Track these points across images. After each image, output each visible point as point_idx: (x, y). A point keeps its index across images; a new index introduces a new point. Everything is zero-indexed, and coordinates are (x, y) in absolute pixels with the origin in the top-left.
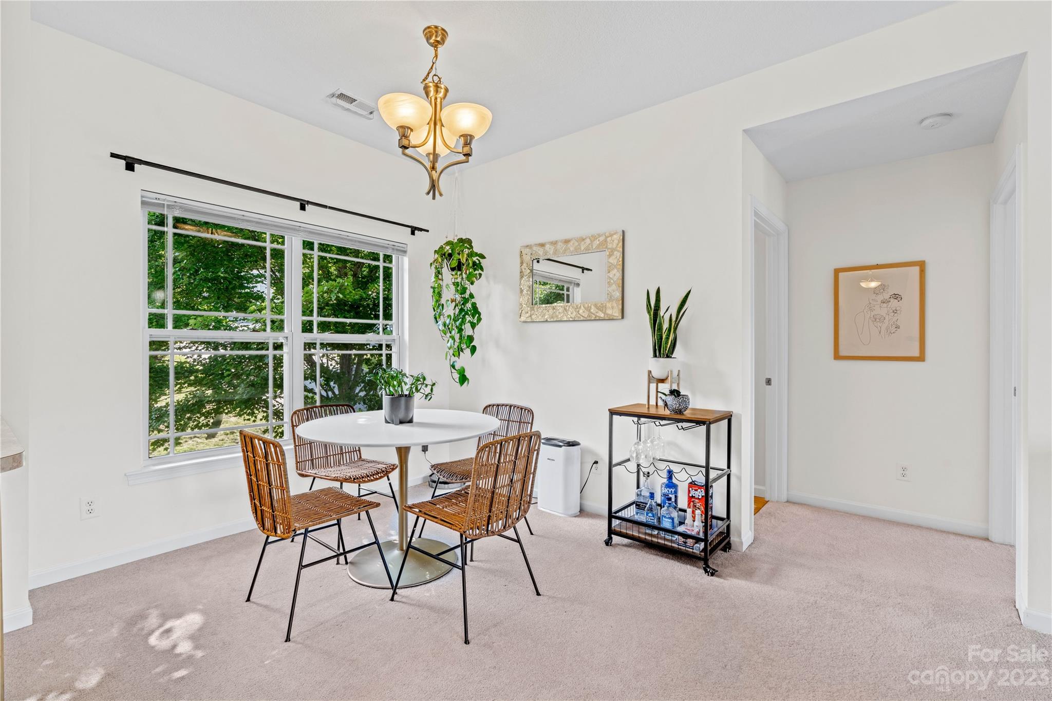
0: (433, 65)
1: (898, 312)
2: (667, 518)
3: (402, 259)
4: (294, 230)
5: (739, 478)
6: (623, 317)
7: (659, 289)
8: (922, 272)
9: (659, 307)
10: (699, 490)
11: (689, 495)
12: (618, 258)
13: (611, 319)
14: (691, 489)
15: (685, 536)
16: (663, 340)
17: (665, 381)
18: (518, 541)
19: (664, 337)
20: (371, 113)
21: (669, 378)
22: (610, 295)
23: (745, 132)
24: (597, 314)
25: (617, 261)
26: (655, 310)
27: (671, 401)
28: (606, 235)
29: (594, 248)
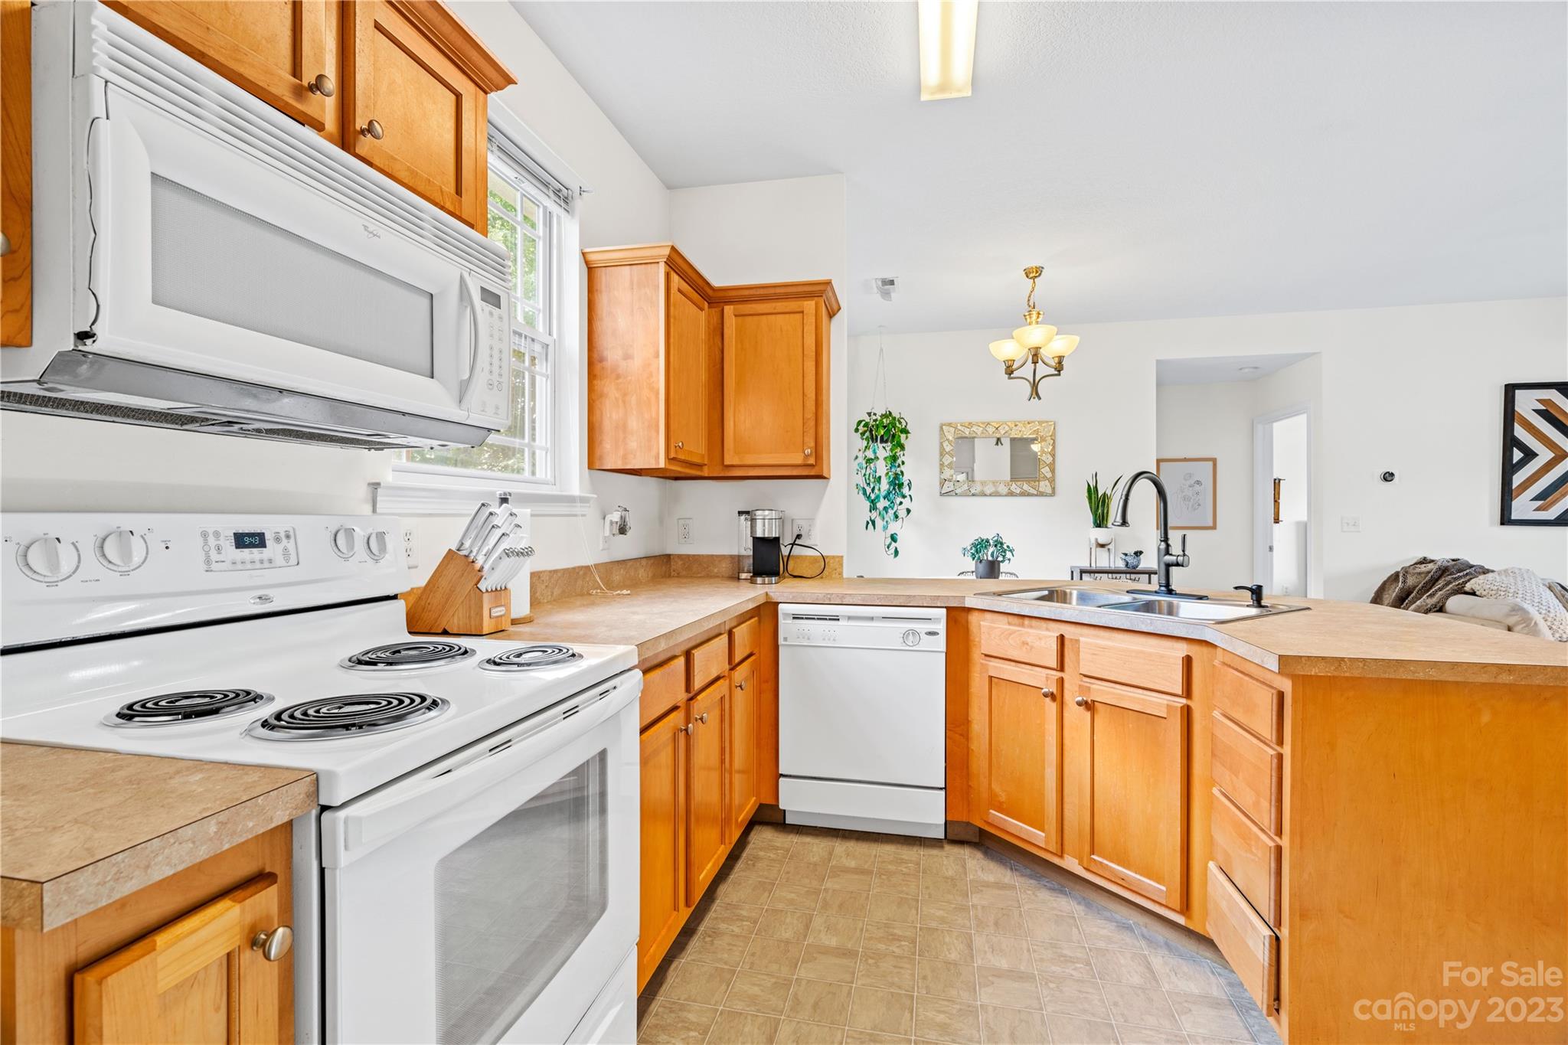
0: (1031, 294)
1: (1200, 494)
6: (1054, 495)
8: (1215, 465)
9: (1097, 487)
16: (1104, 514)
17: (1106, 546)
19: (1105, 512)
22: (1042, 476)
23: (1158, 361)
24: (1030, 491)
25: (1050, 447)
26: (1095, 490)
27: (1131, 559)
28: (1037, 424)
29: (1025, 433)
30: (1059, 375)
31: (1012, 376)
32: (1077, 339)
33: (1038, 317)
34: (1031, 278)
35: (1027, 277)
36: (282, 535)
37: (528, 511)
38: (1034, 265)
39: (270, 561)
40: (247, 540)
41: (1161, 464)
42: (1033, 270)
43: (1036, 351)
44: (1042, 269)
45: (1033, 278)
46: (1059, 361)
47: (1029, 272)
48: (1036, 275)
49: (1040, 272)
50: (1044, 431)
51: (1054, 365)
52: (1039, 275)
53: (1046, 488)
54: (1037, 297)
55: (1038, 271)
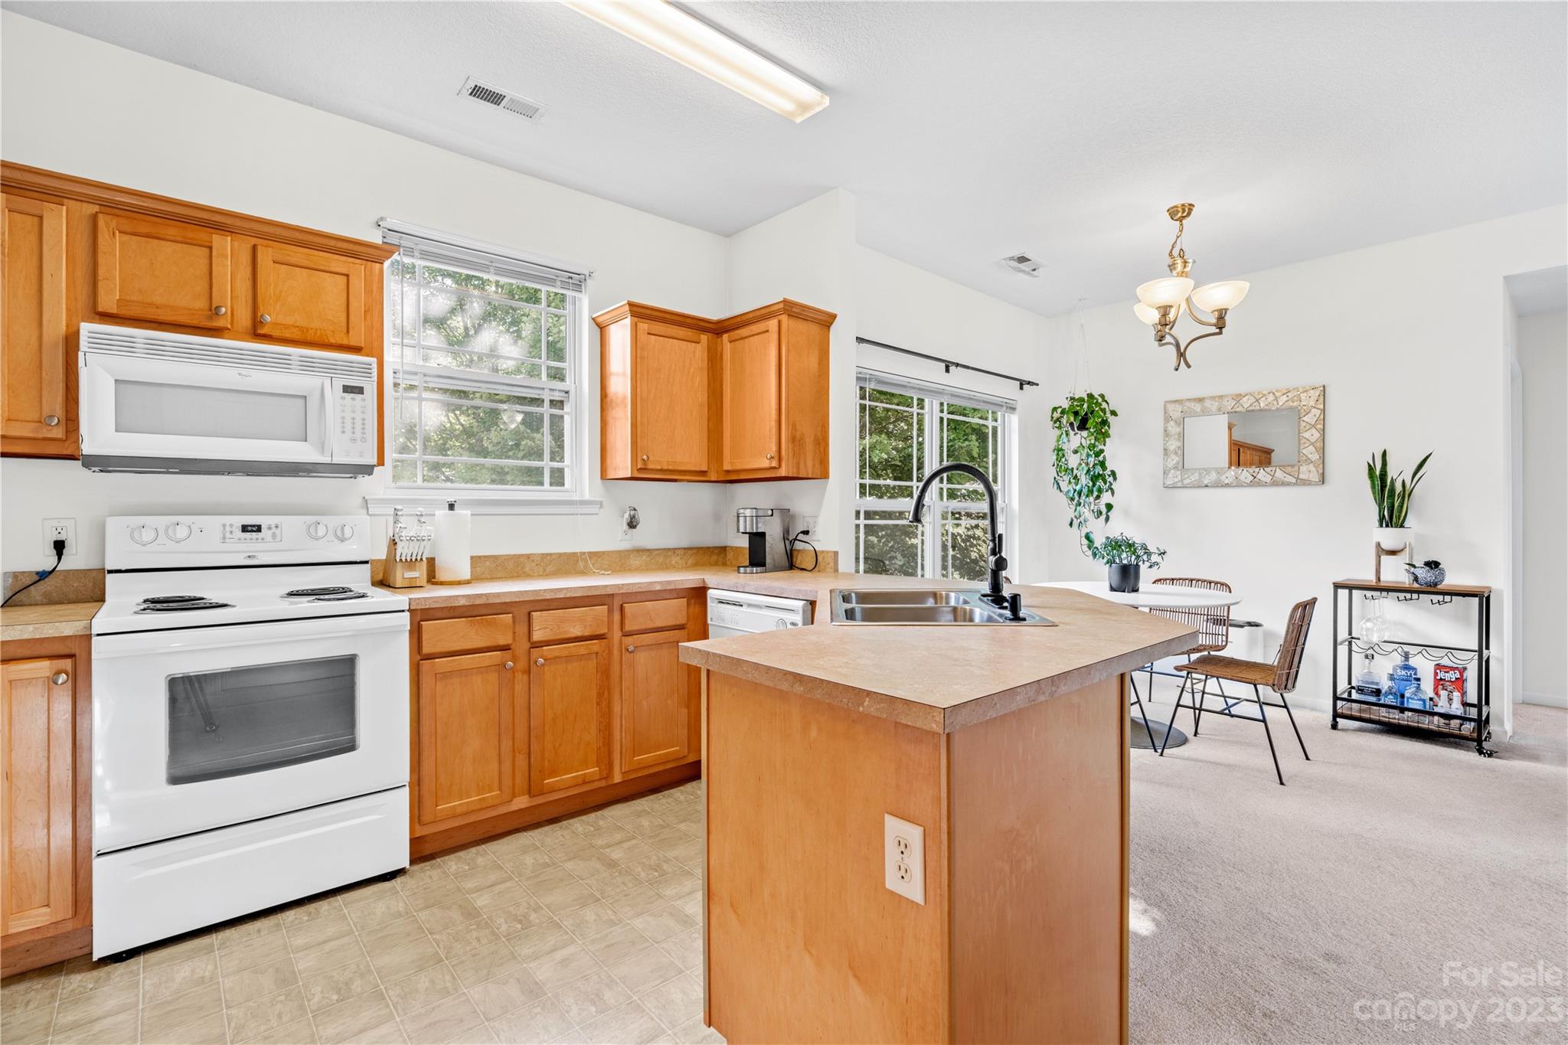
0: (1176, 240)
2: (1416, 700)
3: (1009, 418)
4: (938, 393)
5: (1500, 661)
6: (1323, 483)
7: (1385, 451)
9: (1386, 472)
10: (1452, 671)
11: (1435, 677)
12: (1317, 416)
13: (1305, 483)
14: (1438, 671)
15: (1448, 717)
16: (1395, 508)
17: (1399, 553)
18: (1285, 706)
19: (1396, 505)
20: (1034, 270)
21: (1407, 549)
22: (1305, 458)
23: (1505, 276)
24: (1286, 479)
25: (1315, 419)
26: (1381, 475)
27: (1423, 574)
28: (1298, 391)
29: (1280, 404)
30: (1220, 332)
32: (1246, 285)
33: (1185, 267)
34: (1176, 220)
35: (1172, 219)
36: (273, 526)
37: (469, 512)
38: (1178, 202)
39: (263, 539)
40: (250, 528)
42: (1180, 209)
43: (1165, 310)
44: (1193, 206)
45: (1181, 219)
46: (1216, 316)
47: (1172, 213)
48: (1185, 214)
49: (1190, 210)
50: (1309, 400)
51: (1214, 321)
52: (1189, 214)
53: (1311, 475)
54: (1185, 242)
55: (1187, 209)
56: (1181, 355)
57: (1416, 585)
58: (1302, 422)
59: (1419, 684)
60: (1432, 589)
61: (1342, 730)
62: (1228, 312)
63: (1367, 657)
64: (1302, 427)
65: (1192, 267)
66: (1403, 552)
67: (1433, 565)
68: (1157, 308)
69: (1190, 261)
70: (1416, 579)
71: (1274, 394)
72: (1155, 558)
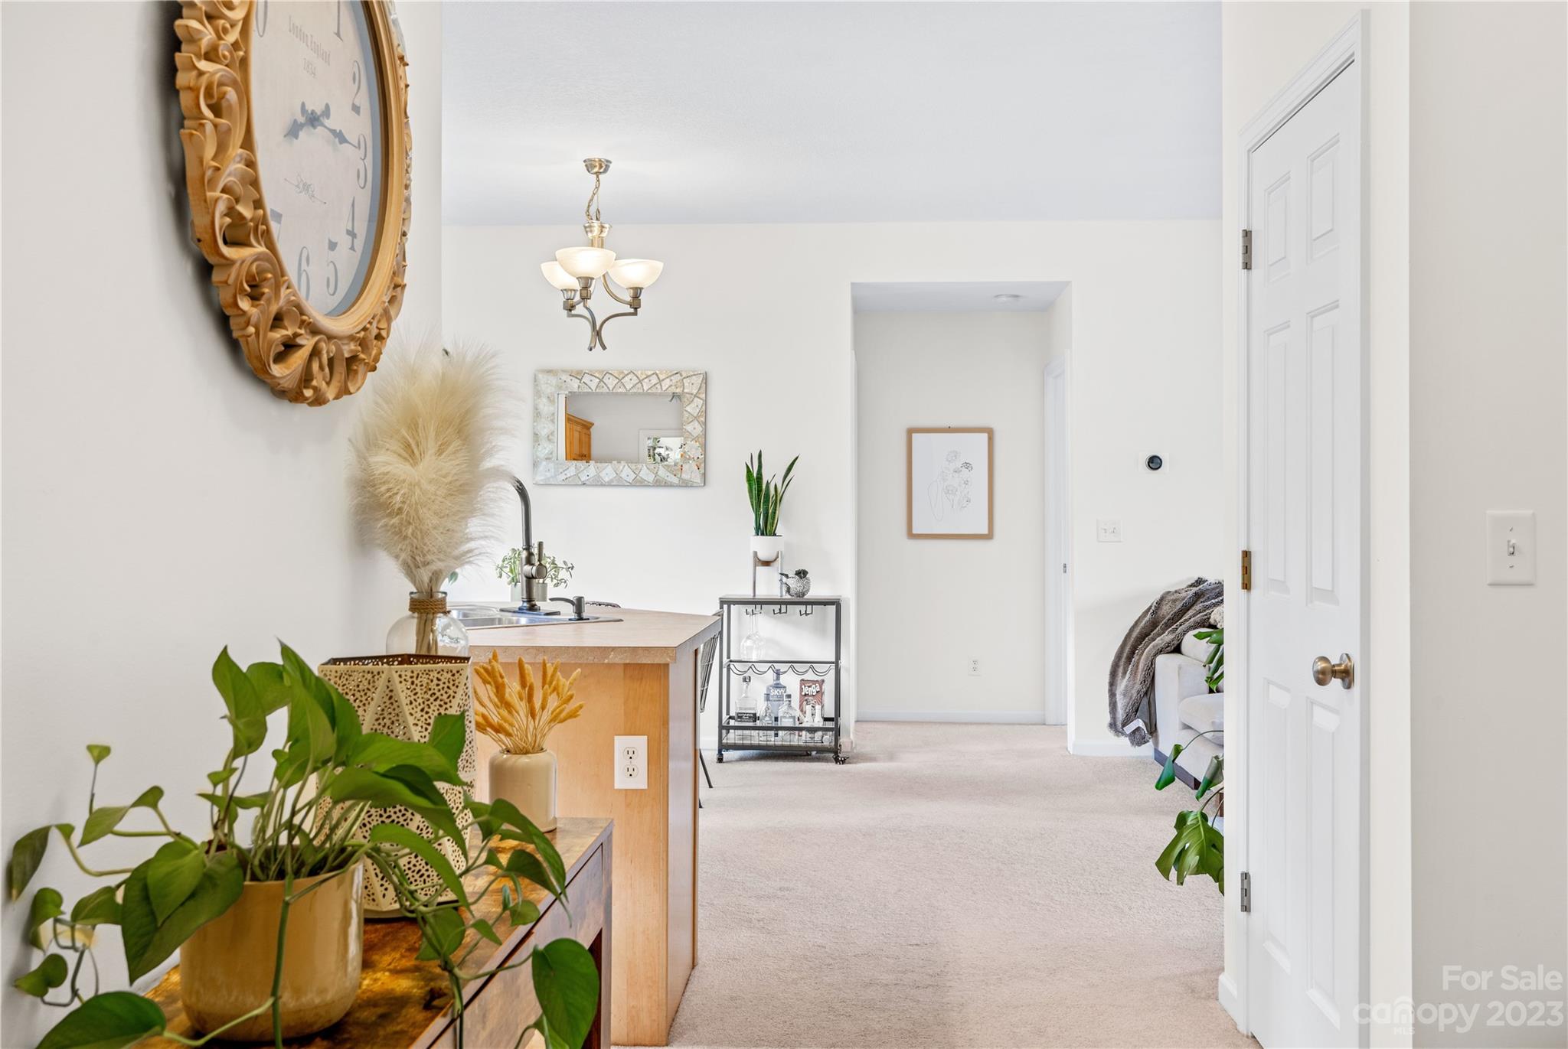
0: (593, 197)
1: (969, 484)
2: (787, 719)
5: (848, 670)
6: (704, 486)
7: (761, 452)
8: (991, 440)
9: (761, 475)
10: (814, 686)
11: (801, 694)
12: (700, 407)
13: (686, 484)
14: (803, 688)
15: (812, 730)
16: (770, 514)
17: (772, 564)
19: (770, 511)
21: (779, 559)
22: (687, 455)
23: (853, 284)
24: (669, 479)
25: (698, 410)
26: (757, 478)
27: (794, 583)
28: (681, 375)
29: (664, 389)
30: (635, 314)
31: (573, 312)
32: (659, 265)
33: (602, 231)
34: (593, 173)
35: (589, 171)
38: (595, 155)
41: (915, 436)
42: (597, 164)
43: (586, 283)
44: (610, 162)
45: (597, 174)
46: (632, 295)
47: (589, 165)
48: (602, 170)
49: (607, 167)
50: (691, 386)
51: (629, 299)
52: (605, 171)
53: (693, 475)
54: (602, 201)
55: (603, 165)
56: (597, 333)
57: (788, 597)
58: (685, 412)
59: (790, 701)
60: (800, 600)
61: (727, 762)
62: (643, 291)
63: (745, 680)
64: (685, 419)
65: (608, 232)
66: (776, 563)
67: (802, 574)
68: (577, 278)
69: (607, 226)
70: (788, 590)
71: (657, 375)
72: (563, 574)
